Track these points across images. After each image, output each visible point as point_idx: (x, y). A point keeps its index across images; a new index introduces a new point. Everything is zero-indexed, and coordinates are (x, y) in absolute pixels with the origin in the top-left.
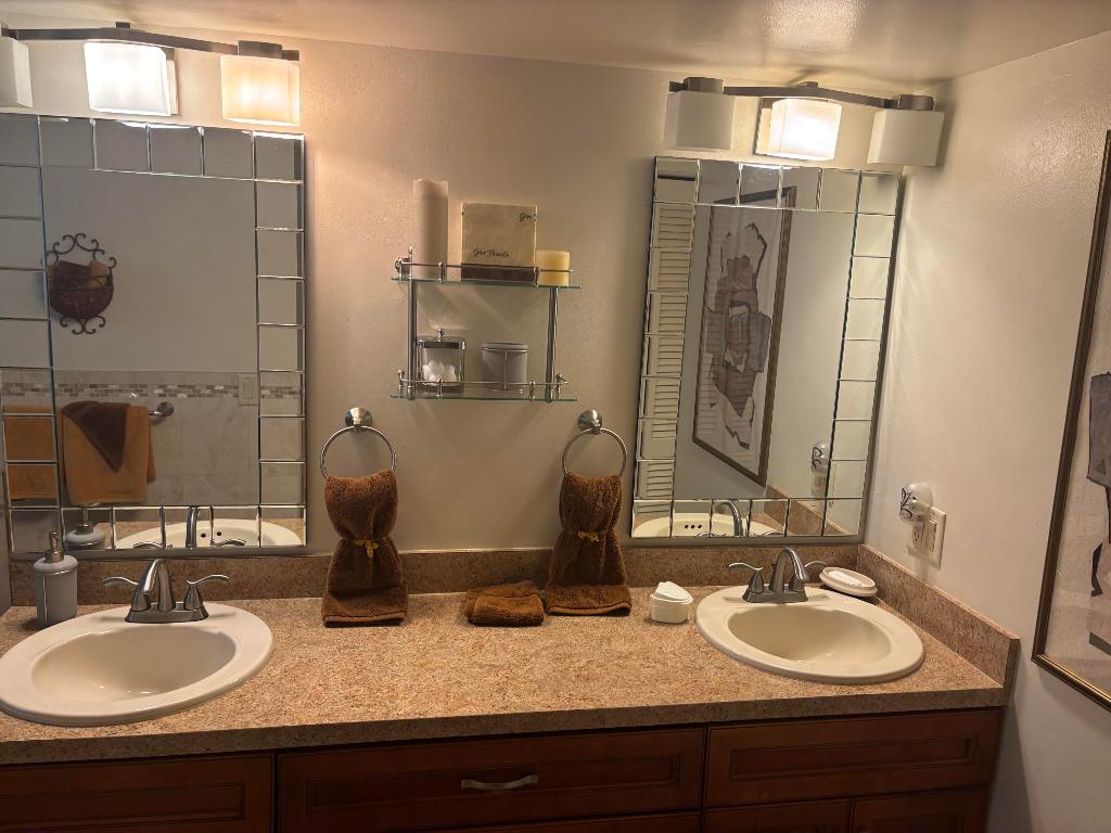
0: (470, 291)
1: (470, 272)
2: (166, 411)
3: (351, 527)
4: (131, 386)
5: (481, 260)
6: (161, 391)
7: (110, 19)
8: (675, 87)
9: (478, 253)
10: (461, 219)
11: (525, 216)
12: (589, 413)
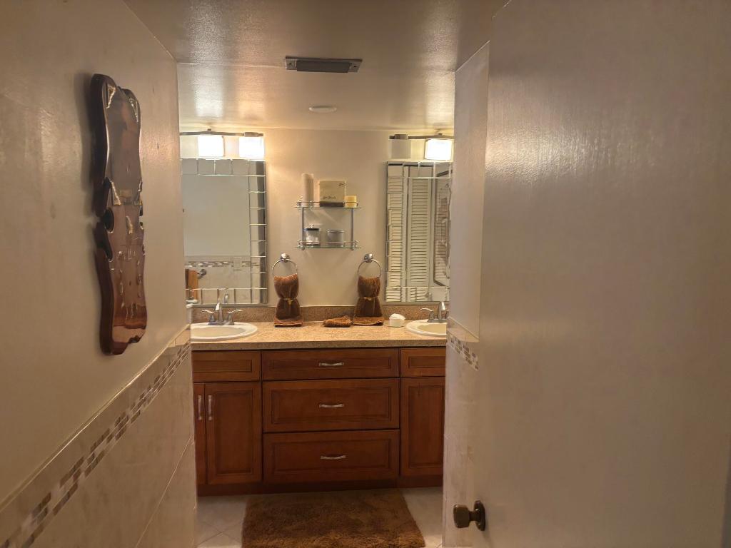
0: (323, 211)
1: (323, 204)
2: (204, 273)
3: (283, 294)
4: (190, 262)
5: (327, 200)
6: (201, 264)
7: (206, 128)
8: (392, 138)
9: (324, 198)
10: (319, 186)
11: (341, 184)
12: (368, 255)
